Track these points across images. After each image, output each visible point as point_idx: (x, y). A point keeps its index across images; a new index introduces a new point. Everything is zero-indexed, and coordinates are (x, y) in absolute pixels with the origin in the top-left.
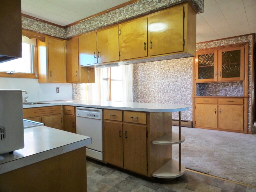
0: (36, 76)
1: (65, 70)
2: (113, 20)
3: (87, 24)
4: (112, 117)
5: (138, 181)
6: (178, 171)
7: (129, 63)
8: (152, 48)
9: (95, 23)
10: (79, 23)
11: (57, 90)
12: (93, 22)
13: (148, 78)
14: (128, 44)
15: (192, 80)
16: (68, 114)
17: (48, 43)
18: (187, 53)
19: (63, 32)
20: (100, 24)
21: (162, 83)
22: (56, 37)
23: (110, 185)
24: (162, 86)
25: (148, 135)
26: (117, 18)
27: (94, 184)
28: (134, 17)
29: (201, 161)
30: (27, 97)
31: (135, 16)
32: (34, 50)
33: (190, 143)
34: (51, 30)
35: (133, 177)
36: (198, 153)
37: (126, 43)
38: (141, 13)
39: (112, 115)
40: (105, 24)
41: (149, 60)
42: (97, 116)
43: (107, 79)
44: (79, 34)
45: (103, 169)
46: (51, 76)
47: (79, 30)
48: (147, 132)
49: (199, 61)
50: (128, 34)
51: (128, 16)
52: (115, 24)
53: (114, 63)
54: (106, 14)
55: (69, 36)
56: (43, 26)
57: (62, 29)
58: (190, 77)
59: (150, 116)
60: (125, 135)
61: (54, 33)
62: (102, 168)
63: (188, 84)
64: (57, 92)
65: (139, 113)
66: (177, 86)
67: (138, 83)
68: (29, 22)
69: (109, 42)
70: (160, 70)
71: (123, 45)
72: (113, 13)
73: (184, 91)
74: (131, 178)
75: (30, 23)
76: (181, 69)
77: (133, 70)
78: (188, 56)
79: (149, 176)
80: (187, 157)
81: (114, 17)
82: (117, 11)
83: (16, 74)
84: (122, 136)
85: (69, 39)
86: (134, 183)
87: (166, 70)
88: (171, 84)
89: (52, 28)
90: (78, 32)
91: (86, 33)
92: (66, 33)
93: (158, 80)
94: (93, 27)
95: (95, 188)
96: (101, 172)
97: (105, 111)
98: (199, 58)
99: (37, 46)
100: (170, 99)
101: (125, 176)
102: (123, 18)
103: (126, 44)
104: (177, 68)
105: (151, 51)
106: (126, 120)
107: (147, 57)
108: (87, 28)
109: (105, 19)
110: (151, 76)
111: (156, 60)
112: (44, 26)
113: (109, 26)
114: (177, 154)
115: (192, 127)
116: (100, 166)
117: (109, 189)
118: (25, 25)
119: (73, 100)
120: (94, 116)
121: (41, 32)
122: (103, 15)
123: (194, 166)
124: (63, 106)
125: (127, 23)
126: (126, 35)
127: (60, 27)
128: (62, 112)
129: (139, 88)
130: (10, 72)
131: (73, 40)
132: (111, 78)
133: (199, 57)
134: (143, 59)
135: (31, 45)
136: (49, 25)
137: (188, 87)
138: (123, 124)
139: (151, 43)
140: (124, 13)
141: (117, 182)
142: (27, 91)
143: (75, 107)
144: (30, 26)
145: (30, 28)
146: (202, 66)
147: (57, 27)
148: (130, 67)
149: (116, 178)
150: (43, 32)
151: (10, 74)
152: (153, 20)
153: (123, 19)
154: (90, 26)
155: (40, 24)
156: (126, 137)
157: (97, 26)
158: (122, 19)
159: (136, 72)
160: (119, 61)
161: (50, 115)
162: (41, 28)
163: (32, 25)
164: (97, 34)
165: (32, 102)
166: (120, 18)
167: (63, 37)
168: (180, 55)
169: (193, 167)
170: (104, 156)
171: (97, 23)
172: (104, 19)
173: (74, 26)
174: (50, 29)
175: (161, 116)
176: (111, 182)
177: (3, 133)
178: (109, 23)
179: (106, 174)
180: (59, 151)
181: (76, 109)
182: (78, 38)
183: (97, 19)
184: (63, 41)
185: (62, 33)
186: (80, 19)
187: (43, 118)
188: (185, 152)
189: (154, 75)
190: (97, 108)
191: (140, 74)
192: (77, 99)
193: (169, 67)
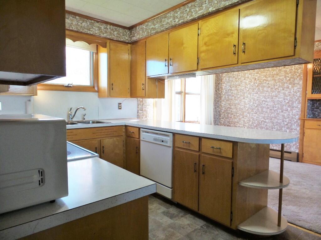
0: (96, 89)
1: (129, 82)
2: (190, 16)
3: (157, 22)
4: (185, 144)
5: (218, 233)
6: (277, 226)
7: (211, 73)
8: (244, 52)
9: (167, 21)
10: (147, 22)
11: (119, 106)
12: (165, 20)
13: (235, 92)
14: (210, 47)
15: (300, 95)
16: (131, 136)
17: (110, 49)
18: (299, 58)
19: (128, 34)
20: (174, 22)
21: (256, 98)
22: (119, 41)
23: (180, 233)
24: (255, 102)
25: (235, 174)
26: (196, 13)
27: (160, 229)
28: (220, 10)
29: (311, 214)
30: (85, 114)
31: (222, 8)
32: (94, 58)
33: (294, 184)
34: (114, 32)
35: (211, 226)
36: (307, 201)
37: (208, 46)
38: (230, 3)
39: (186, 143)
40: (180, 22)
41: (239, 68)
42: (167, 142)
43: (180, 93)
44: (147, 37)
45: (172, 210)
46: (112, 89)
47: (147, 30)
48: (233, 168)
49: (314, 68)
50: (211, 34)
51: (212, 8)
52: (194, 21)
53: (191, 73)
54: (182, 8)
55: (134, 39)
56: (104, 28)
57: (127, 30)
58: (299, 91)
59: (238, 148)
60: (202, 170)
61: (117, 36)
62: (171, 208)
63: (294, 100)
64: (119, 109)
65: (222, 142)
66: (278, 103)
67: (221, 98)
68: (89, 24)
69: (184, 46)
70: (253, 80)
71: (204, 48)
72: (192, 6)
73: (287, 110)
74: (208, 227)
75: (89, 26)
76: (284, 79)
77: (215, 81)
78: (301, 62)
79: (233, 227)
80: (289, 205)
81: (192, 11)
82: (197, 3)
83: (74, 87)
84: (198, 170)
85: (134, 43)
86: (213, 234)
87: (262, 81)
88: (268, 100)
89: (115, 30)
90: (145, 33)
91: (155, 34)
92: (131, 36)
93: (250, 93)
94: (165, 25)
95: (161, 236)
96: (170, 213)
97: (177, 136)
98: (313, 63)
99: (97, 53)
100: (266, 120)
101: (200, 223)
102: (205, 11)
103: (207, 48)
104: (278, 77)
105: (243, 57)
106: (204, 150)
107: (237, 65)
108: (157, 28)
109: (181, 15)
110: (240, 89)
111: (250, 68)
112: (106, 28)
113: (186, 23)
114: (274, 200)
115: (298, 161)
116: (168, 205)
117: (179, 238)
118: (85, 28)
119: (137, 119)
120: (163, 141)
121: (102, 35)
122: (177, 10)
123: (301, 220)
124: (126, 126)
125: (210, 19)
126: (208, 36)
127: (124, 28)
128: (124, 134)
129: (223, 105)
130: (67, 85)
131: (139, 44)
132: (186, 92)
133: (315, 62)
134: (231, 68)
135: (91, 52)
136: (112, 27)
137: (295, 105)
138: (199, 155)
139: (243, 45)
140: (207, 4)
141: (189, 230)
142: (85, 108)
143: (139, 128)
144: (90, 29)
145: (90, 32)
146: (319, 76)
147: (121, 29)
148: (211, 78)
149: (188, 225)
150: (105, 35)
151: (68, 87)
152: (248, 12)
153: (205, 13)
154: (161, 25)
155: (101, 26)
156: (203, 173)
157: (170, 25)
158: (203, 14)
159: (219, 84)
160: (197, 70)
161: (110, 137)
162: (102, 30)
163: (92, 28)
164: (169, 34)
165: (91, 120)
166: (201, 13)
167: (127, 41)
168: (288, 61)
169: (299, 222)
170: (173, 193)
171: (170, 21)
172: (179, 16)
173: (140, 26)
174: (112, 32)
175: (254, 148)
176: (181, 228)
177: (42, 177)
178: (186, 20)
179: (175, 217)
180: (112, 202)
181: (141, 132)
182: (146, 41)
183: (169, 15)
184: (128, 45)
185: (126, 36)
186: (149, 17)
187: (101, 141)
188: (287, 198)
189: (244, 88)
190: (167, 132)
191: (224, 86)
192: (142, 118)
193: (267, 76)
